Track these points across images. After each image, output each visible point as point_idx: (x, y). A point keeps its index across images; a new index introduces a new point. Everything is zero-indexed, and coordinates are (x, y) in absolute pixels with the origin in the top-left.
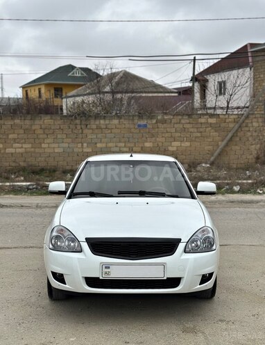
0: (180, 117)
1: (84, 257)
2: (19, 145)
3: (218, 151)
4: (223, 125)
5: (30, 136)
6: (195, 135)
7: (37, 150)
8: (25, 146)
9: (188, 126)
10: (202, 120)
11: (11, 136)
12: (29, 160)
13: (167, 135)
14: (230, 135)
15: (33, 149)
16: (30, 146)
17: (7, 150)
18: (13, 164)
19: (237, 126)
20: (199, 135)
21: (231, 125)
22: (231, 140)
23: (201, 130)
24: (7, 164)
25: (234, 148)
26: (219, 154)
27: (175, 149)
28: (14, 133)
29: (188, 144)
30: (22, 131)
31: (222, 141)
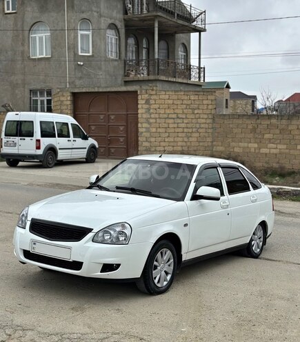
2: (274, 146)
5: (285, 136)
7: (292, 152)
8: (280, 146)
11: (267, 136)
12: (283, 162)
15: (287, 151)
16: (285, 147)
17: (261, 150)
18: (266, 166)
24: (261, 164)
28: (270, 133)
30: (278, 131)
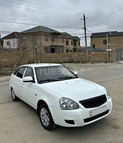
0: (5, 51)
1: (83, 110)
3: (18, 61)
4: (19, 54)
6: (10, 56)
9: (8, 54)
10: (13, 52)
13: (1, 57)
14: (21, 56)
19: (23, 54)
20: (12, 56)
21: (21, 54)
22: (21, 58)
23: (12, 55)
25: (22, 60)
26: (18, 62)
27: (4, 61)
29: (8, 59)
31: (19, 58)
